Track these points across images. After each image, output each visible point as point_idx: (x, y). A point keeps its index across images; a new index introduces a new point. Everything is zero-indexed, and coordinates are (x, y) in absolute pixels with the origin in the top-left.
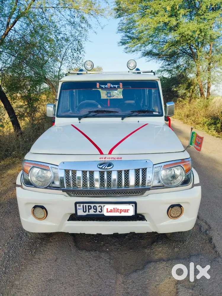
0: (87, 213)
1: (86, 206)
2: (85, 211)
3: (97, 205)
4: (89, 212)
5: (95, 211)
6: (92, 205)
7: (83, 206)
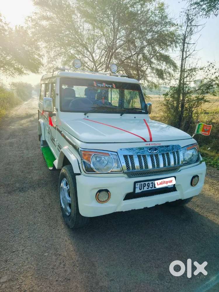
0: (142, 190)
1: (142, 184)
2: (141, 188)
3: (150, 182)
4: (143, 189)
5: (148, 187)
6: (147, 183)
7: (140, 184)
